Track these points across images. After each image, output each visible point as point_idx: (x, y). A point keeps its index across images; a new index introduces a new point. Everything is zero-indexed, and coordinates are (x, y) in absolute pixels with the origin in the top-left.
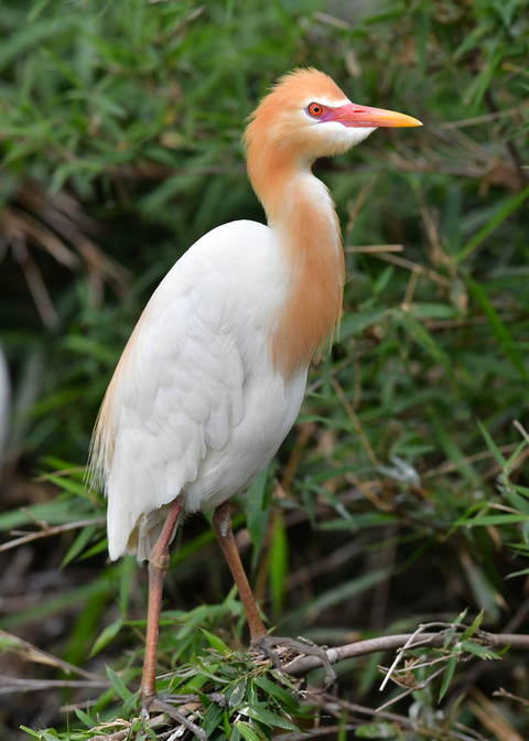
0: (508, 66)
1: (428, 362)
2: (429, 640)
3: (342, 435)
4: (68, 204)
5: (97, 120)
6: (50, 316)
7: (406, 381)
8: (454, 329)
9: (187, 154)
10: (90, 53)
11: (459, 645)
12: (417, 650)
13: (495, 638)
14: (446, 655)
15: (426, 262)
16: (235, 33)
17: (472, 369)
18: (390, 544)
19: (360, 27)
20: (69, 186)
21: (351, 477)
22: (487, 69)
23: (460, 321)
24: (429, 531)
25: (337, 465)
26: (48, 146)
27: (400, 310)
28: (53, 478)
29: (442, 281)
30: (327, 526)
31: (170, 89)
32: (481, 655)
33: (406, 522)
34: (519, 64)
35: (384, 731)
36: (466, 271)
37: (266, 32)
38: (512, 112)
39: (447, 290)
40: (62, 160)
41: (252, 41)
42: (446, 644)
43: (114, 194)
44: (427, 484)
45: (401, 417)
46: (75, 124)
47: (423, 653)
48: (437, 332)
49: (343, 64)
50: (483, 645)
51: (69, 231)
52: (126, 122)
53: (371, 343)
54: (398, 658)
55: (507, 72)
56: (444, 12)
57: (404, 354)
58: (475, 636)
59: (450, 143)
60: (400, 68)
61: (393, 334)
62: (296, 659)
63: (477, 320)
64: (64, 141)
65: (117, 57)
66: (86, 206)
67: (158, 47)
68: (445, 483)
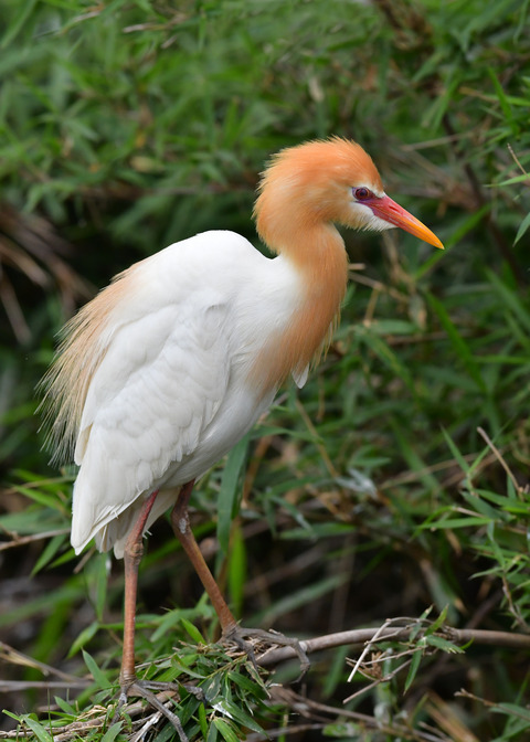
0: (465, 90)
1: (388, 376)
2: (395, 634)
3: (304, 445)
4: (40, 225)
5: (70, 143)
6: (24, 334)
7: (367, 393)
8: (413, 344)
9: (156, 177)
10: (64, 78)
11: (424, 639)
12: (383, 644)
13: (459, 633)
14: (411, 648)
15: (386, 280)
16: (202, 59)
17: (430, 381)
18: (348, 552)
19: (323, 54)
20: (41, 208)
21: (311, 488)
22: (444, 93)
23: (419, 336)
24: (386, 540)
25: (300, 475)
26: (22, 167)
27: (362, 326)
28: (23, 490)
29: (401, 298)
30: (288, 535)
31: (141, 113)
32: (445, 649)
33: (364, 531)
34: (476, 88)
35: (351, 729)
36: (425, 288)
37: (232, 58)
38: (470, 135)
39: (407, 307)
40: (37, 181)
41: (219, 67)
42: (412, 638)
43: (87, 213)
44: (384, 493)
45: (361, 428)
46: (49, 146)
47: (389, 646)
48: (397, 347)
49: (307, 89)
50: (448, 639)
51: (42, 252)
52: (98, 146)
53: (334, 358)
54: (366, 651)
55: (465, 96)
56: (403, 39)
57: (366, 368)
58: (440, 631)
59: (409, 165)
60: (361, 94)
61: (355, 349)
62: (268, 651)
63: (435, 335)
64: (38, 162)
65: (89, 81)
66: (58, 228)
67: (129, 72)
68: (402, 493)
